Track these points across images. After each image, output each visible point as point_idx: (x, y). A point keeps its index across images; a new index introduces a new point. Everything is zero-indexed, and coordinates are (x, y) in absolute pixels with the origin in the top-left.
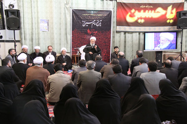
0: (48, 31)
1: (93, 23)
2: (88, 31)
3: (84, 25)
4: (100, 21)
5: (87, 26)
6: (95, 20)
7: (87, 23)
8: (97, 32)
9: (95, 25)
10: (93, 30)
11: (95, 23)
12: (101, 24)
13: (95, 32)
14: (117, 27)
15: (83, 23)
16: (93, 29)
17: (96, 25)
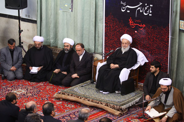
0: (72, 11)
1: (138, 8)
2: (131, 22)
3: (123, 9)
4: (150, 7)
5: (128, 11)
6: (141, 4)
7: (128, 6)
8: (144, 25)
9: (141, 11)
10: (139, 21)
11: (142, 10)
12: (151, 12)
13: (141, 26)
14: (181, 21)
15: (122, 5)
16: (137, 18)
17: (143, 13)
